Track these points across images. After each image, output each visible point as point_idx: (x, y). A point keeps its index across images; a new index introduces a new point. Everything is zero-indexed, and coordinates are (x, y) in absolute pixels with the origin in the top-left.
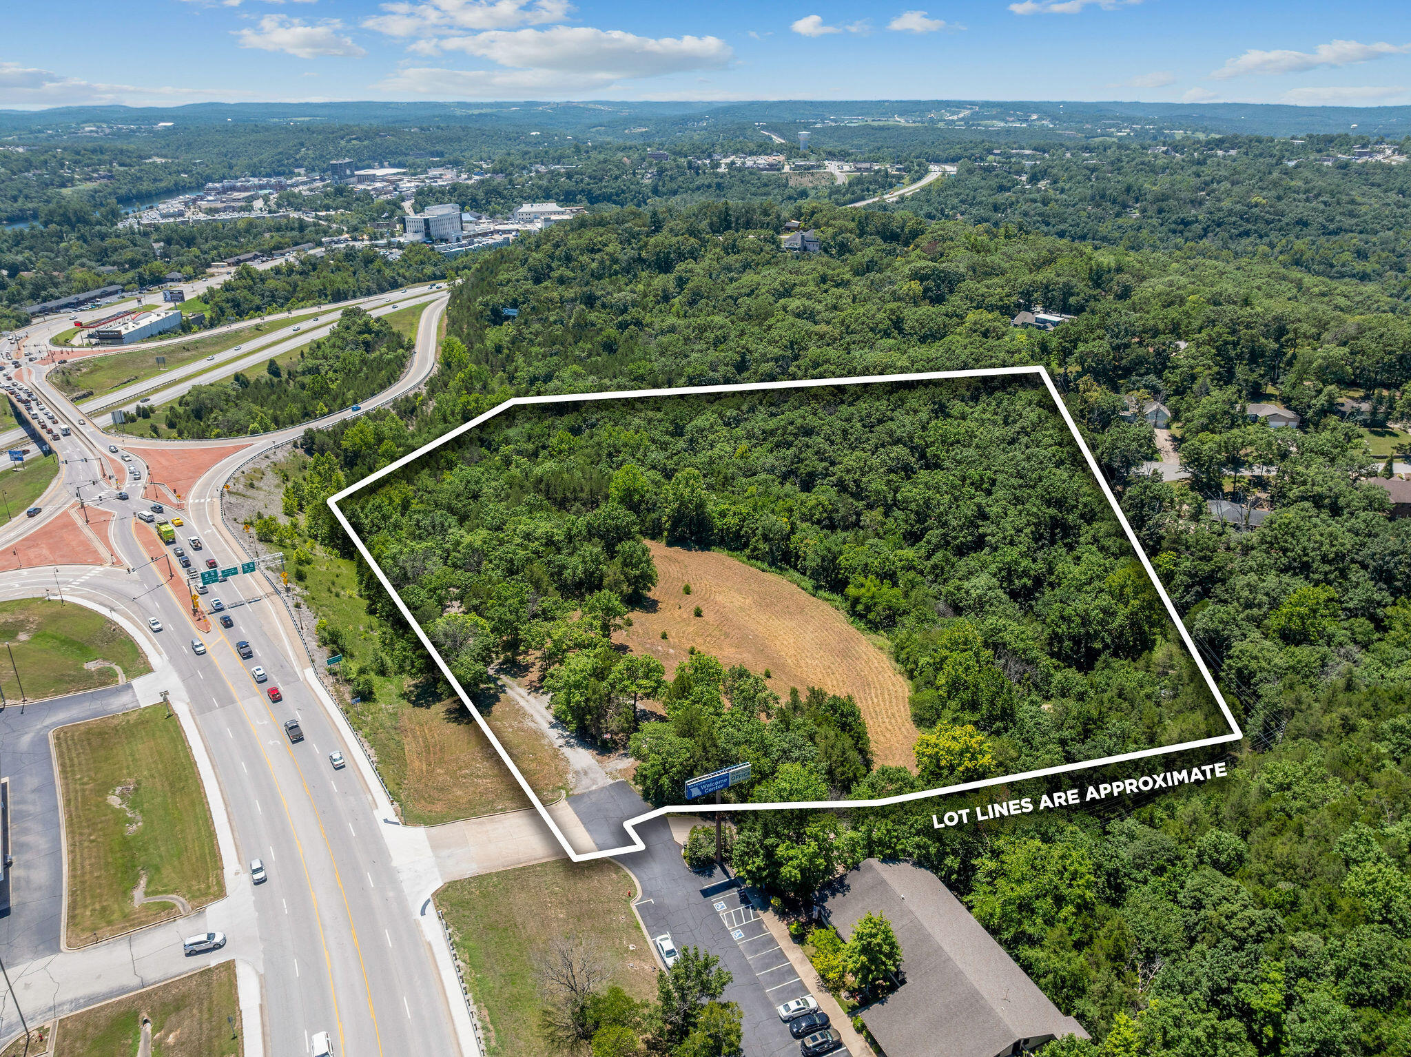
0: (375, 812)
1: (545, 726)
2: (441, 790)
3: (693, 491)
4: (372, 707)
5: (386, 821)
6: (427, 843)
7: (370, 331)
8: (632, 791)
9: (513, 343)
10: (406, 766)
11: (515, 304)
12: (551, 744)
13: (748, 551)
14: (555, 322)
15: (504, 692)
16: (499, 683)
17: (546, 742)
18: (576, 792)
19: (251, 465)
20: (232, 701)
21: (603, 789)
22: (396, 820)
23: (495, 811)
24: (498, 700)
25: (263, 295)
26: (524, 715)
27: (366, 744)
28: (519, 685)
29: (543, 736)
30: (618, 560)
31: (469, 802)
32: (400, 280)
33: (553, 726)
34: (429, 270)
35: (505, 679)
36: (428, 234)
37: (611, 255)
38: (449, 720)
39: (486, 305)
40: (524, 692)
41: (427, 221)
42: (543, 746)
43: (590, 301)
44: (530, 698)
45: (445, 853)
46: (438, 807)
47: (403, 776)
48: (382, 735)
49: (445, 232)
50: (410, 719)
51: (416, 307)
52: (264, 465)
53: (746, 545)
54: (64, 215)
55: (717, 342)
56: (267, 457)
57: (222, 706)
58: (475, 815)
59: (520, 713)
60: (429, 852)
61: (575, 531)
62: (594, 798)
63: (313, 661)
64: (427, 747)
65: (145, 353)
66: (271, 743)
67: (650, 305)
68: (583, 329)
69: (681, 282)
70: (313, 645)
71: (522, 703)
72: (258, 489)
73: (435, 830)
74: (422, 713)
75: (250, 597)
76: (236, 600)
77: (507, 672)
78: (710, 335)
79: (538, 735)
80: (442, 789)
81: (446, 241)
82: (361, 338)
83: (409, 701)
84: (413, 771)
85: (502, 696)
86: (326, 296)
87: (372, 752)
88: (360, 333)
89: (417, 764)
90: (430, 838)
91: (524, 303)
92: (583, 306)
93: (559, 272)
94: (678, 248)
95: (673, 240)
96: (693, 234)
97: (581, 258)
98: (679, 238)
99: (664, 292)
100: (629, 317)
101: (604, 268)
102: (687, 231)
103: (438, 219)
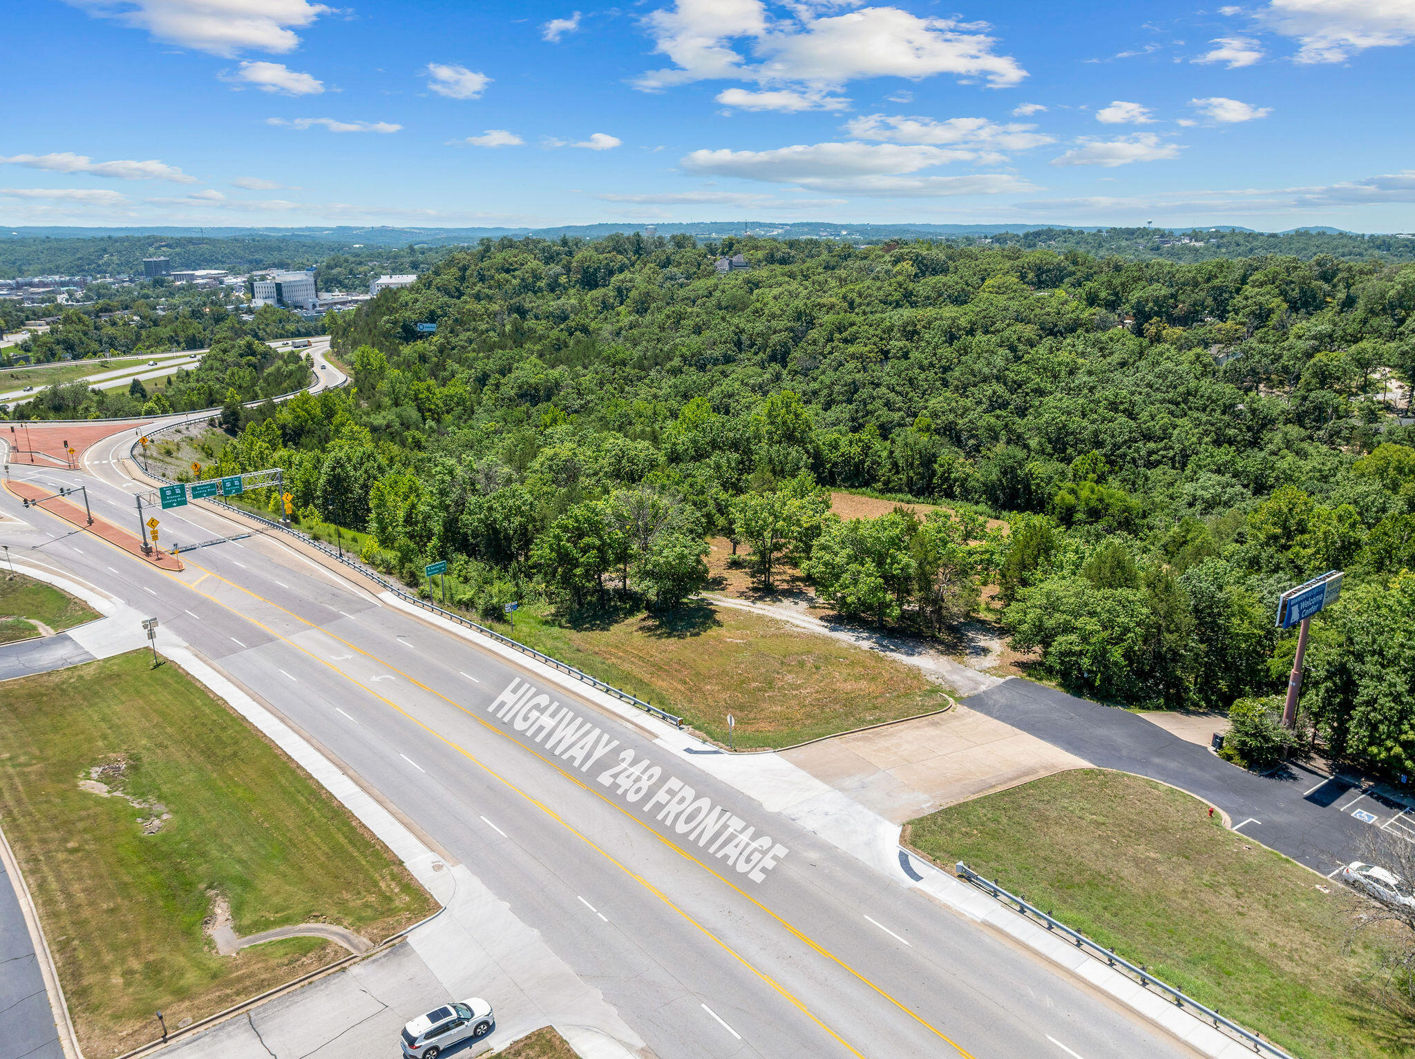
7: (253, 355)
9: (441, 351)
11: (432, 318)
13: (879, 485)
14: (485, 332)
24: (713, 611)
25: (100, 341)
26: (775, 621)
29: (831, 640)
34: (291, 327)
36: (280, 301)
37: (533, 271)
39: (394, 323)
41: (279, 287)
43: (521, 312)
49: (300, 299)
53: (871, 480)
55: (698, 330)
57: (253, 645)
59: (766, 621)
67: (592, 316)
68: (522, 334)
69: (621, 294)
78: (689, 323)
79: (824, 640)
81: (301, 307)
82: (244, 360)
88: (241, 355)
91: (443, 316)
92: (512, 316)
93: (477, 288)
94: (608, 264)
95: (601, 257)
96: (619, 252)
97: (497, 276)
98: (607, 255)
99: (603, 302)
100: (573, 324)
101: (526, 287)
102: (614, 249)
103: (291, 285)
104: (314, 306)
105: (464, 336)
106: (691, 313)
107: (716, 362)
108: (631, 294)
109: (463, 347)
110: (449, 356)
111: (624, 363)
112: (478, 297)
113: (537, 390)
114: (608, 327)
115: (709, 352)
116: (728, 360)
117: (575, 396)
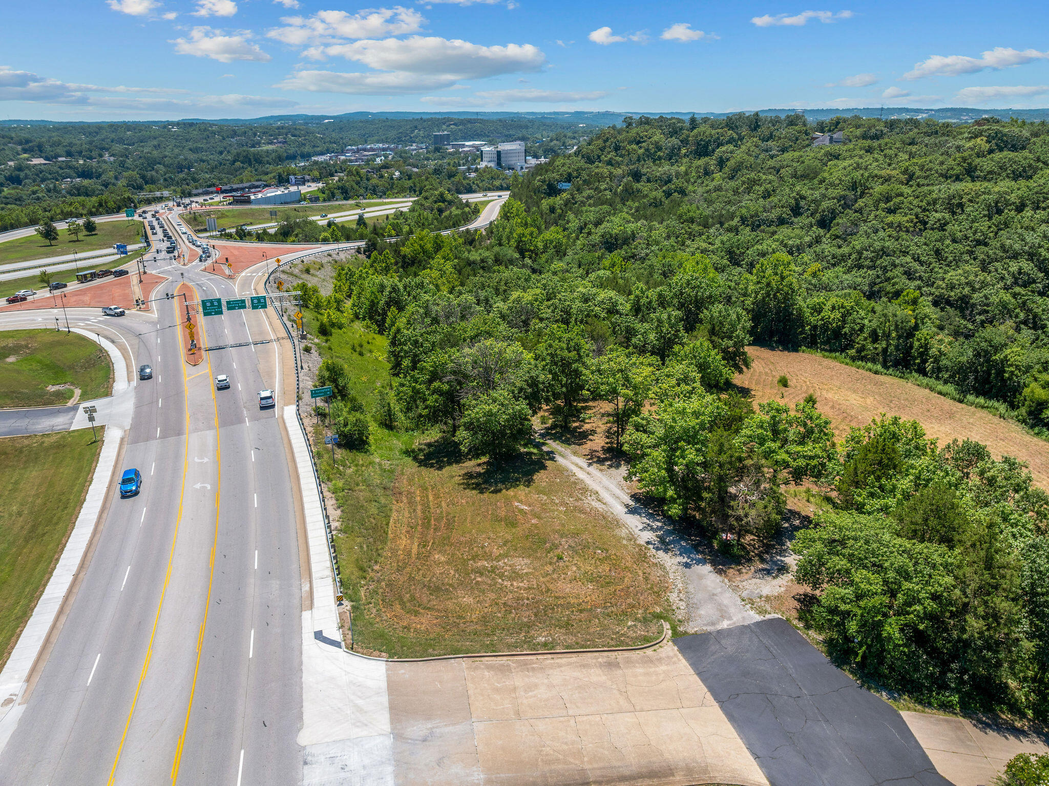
0: (306, 615)
1: (619, 510)
2: (436, 590)
3: (783, 278)
4: (361, 458)
5: (319, 636)
6: (385, 699)
7: (444, 201)
8: (803, 642)
9: (566, 205)
10: (384, 542)
11: (569, 179)
12: (632, 538)
13: (852, 352)
14: (605, 190)
15: (552, 459)
16: (545, 449)
17: (623, 532)
18: (692, 628)
19: (312, 258)
20: (179, 432)
21: (744, 629)
22: (337, 636)
23: (535, 648)
24: (544, 467)
25: (367, 188)
26: (585, 490)
27: (331, 503)
28: (575, 453)
29: (618, 524)
30: (702, 331)
31: (484, 620)
32: (474, 187)
33: (632, 511)
34: (497, 183)
35: (552, 445)
36: (499, 164)
37: (657, 143)
38: (467, 486)
39: (544, 181)
40: (583, 462)
41: (499, 153)
42: (619, 539)
43: (637, 176)
44: (593, 469)
45: (417, 729)
46: (424, 622)
47: (374, 555)
48: (362, 493)
49: (512, 163)
50: (410, 481)
51: (484, 202)
52: (325, 260)
53: (850, 346)
54: (246, 157)
55: (767, 195)
56: (330, 255)
57: (164, 436)
58: (493, 649)
59: (579, 489)
60: (383, 722)
61: (643, 301)
62: (730, 646)
63: (299, 398)
64: (426, 520)
65: (264, 210)
66: (198, 486)
67: (692, 180)
68: (629, 194)
69: (721, 163)
70: (308, 384)
71: (581, 475)
72: (313, 275)
73: (407, 671)
74: (431, 475)
75: (259, 339)
76: (242, 342)
77: (555, 437)
78: (760, 189)
79: (609, 522)
80: (438, 589)
81: (513, 169)
82: (436, 206)
83: (415, 459)
84: (394, 551)
85: (548, 463)
86: (415, 191)
87: (335, 514)
88: (436, 202)
89: (404, 542)
90: (393, 688)
91: (577, 177)
92: (630, 178)
93: (609, 156)
94: (718, 138)
95: (713, 132)
96: (731, 128)
97: (628, 147)
98: (719, 131)
99: (705, 169)
100: (673, 187)
101: (649, 155)
102: (727, 125)
103: (508, 152)
104: (522, 168)
105: (585, 194)
106: (765, 180)
107: (770, 223)
108: (728, 164)
109: (582, 202)
110: (571, 209)
111: (692, 221)
112: (609, 163)
113: (616, 240)
114: (700, 190)
115: (765, 214)
116: (782, 222)
117: (645, 246)
